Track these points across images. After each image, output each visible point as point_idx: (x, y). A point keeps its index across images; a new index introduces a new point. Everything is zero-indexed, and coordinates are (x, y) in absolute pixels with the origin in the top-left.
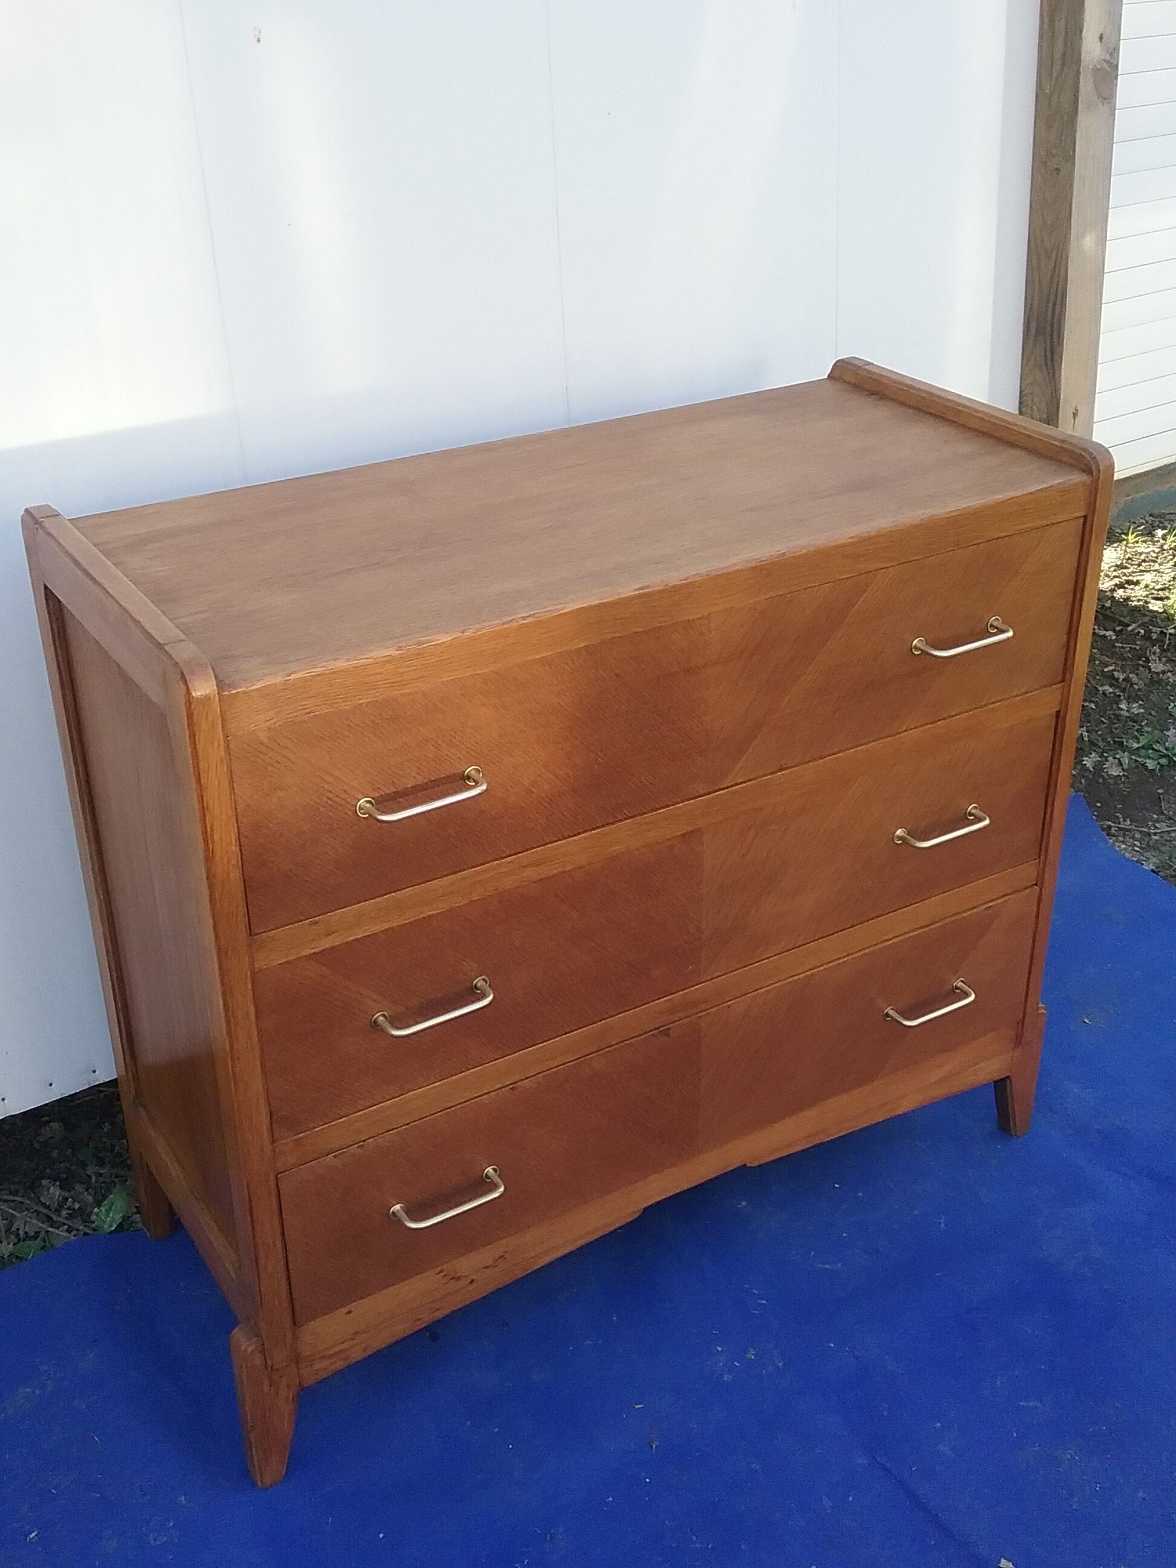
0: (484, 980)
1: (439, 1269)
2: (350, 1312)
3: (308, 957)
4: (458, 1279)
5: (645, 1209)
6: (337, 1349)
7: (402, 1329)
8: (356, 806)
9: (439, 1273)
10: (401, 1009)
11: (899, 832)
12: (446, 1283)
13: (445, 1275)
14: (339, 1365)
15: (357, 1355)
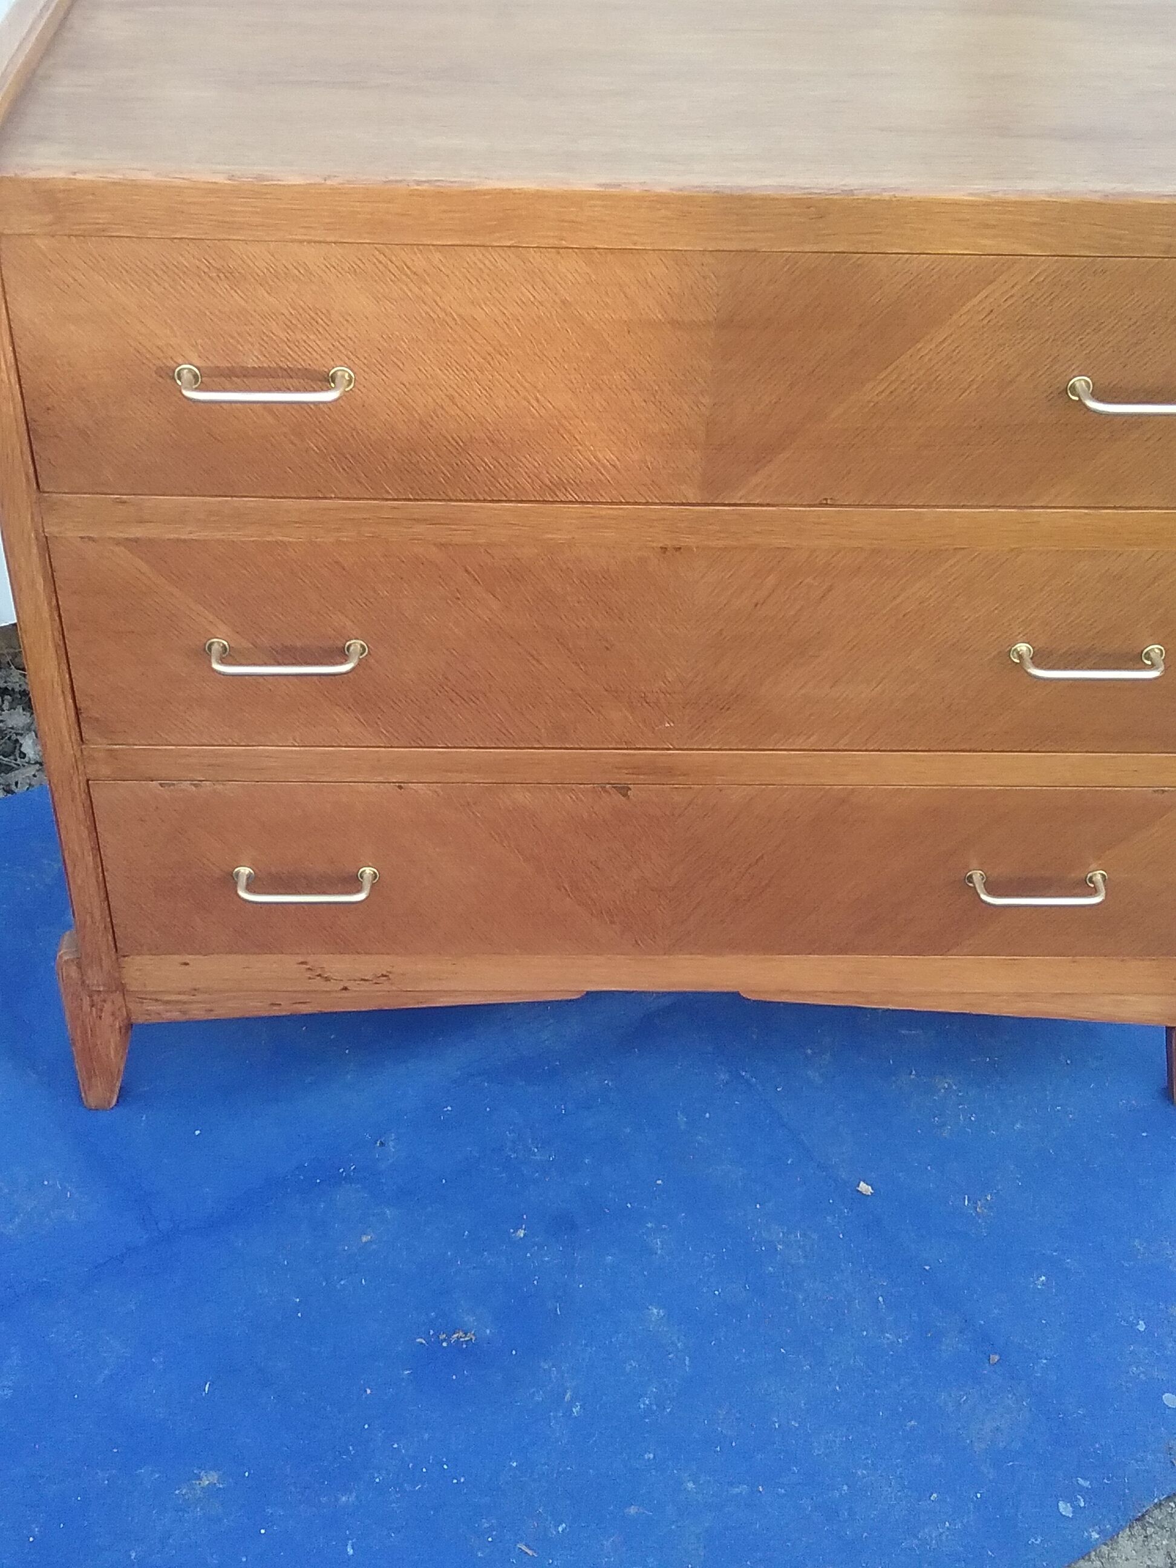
0: (362, 646)
1: (301, 959)
2: (186, 964)
3: (118, 542)
4: (327, 979)
5: (588, 993)
6: (174, 997)
7: (258, 1007)
8: (174, 372)
9: (302, 963)
10: (246, 644)
11: (1023, 647)
12: (310, 978)
13: (309, 969)
14: (175, 1015)
15: (197, 1012)
